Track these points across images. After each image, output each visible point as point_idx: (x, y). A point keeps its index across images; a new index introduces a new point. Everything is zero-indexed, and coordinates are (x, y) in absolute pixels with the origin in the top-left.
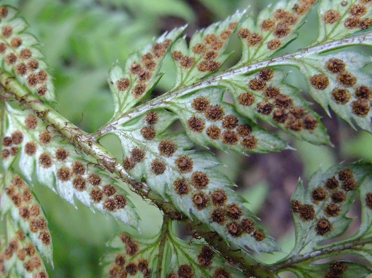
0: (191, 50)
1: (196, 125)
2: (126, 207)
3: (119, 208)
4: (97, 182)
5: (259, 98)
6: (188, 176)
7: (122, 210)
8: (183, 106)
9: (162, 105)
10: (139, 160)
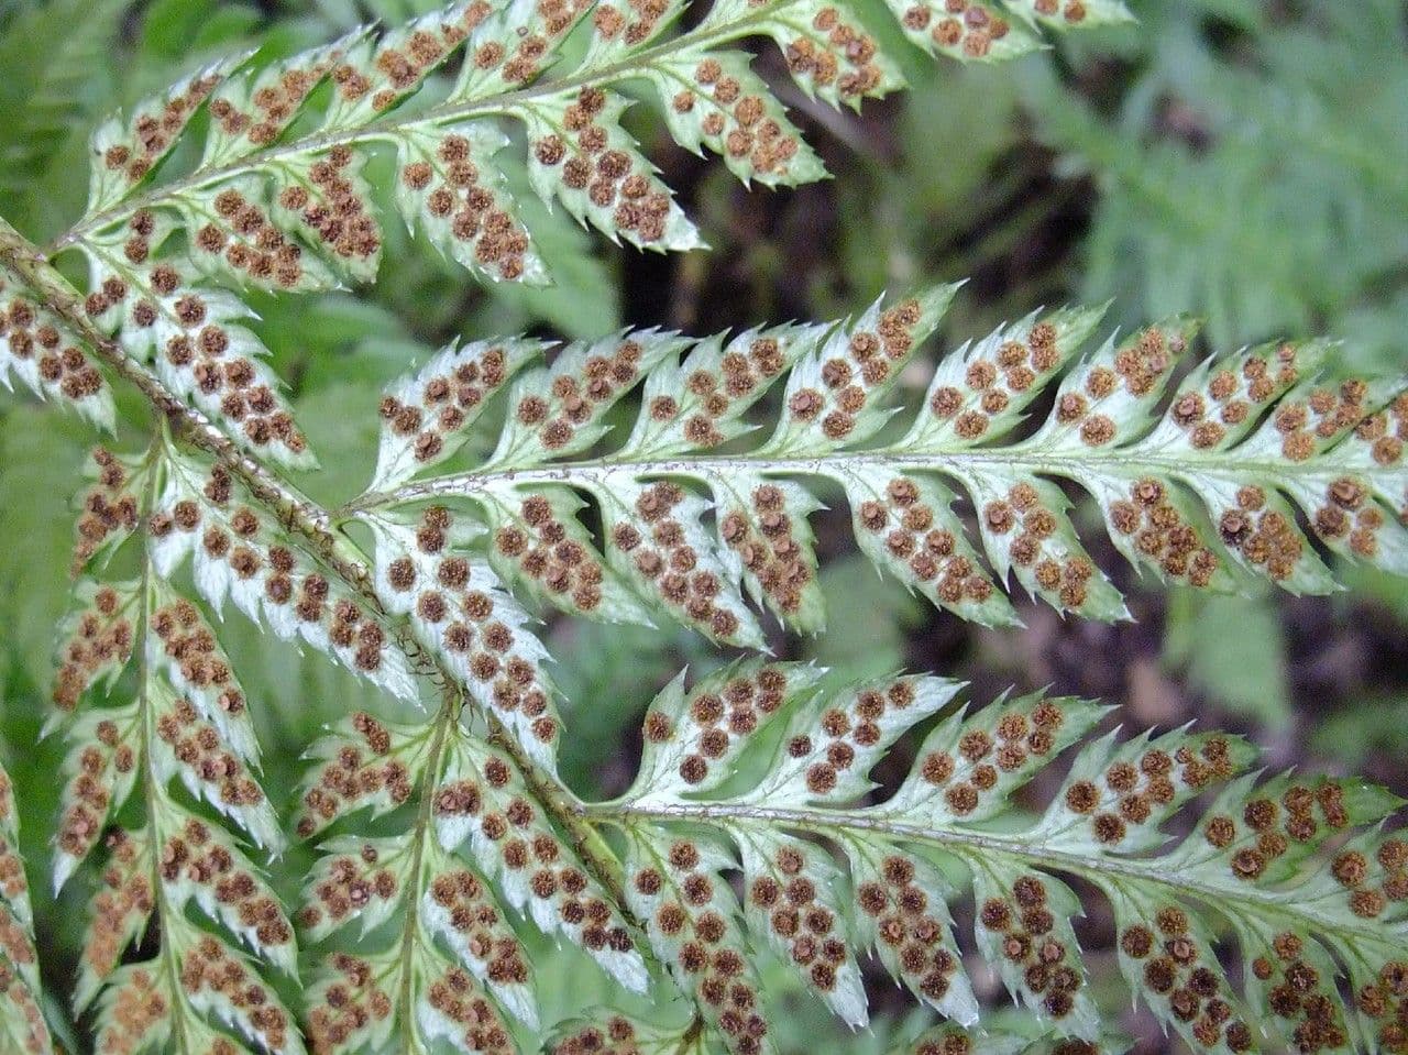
0: (252, 100)
1: (211, 239)
2: (101, 392)
3: (88, 394)
4: (51, 342)
5: (317, 197)
6: (195, 332)
7: (94, 398)
8: (200, 205)
9: (167, 202)
10: (115, 300)
